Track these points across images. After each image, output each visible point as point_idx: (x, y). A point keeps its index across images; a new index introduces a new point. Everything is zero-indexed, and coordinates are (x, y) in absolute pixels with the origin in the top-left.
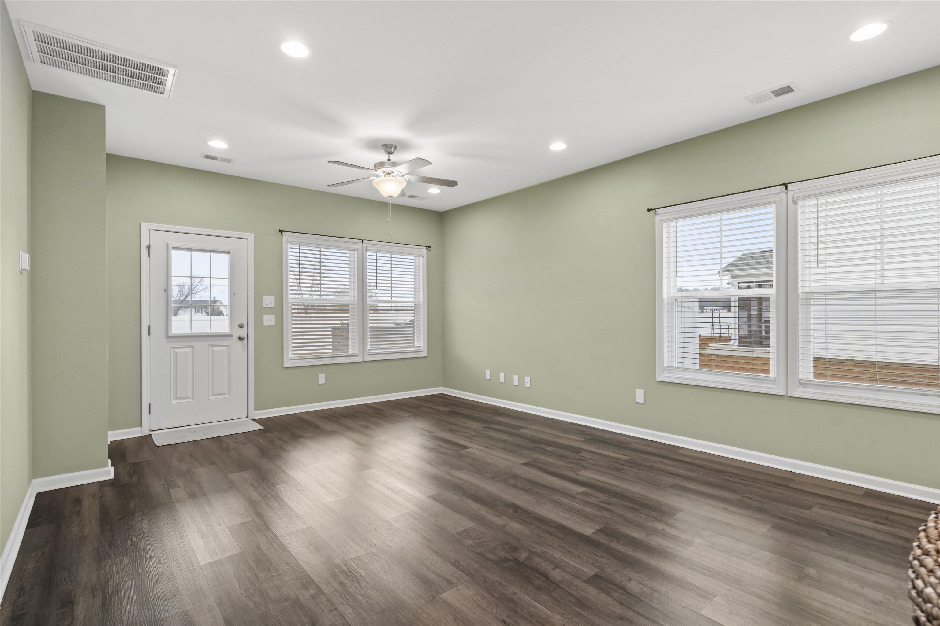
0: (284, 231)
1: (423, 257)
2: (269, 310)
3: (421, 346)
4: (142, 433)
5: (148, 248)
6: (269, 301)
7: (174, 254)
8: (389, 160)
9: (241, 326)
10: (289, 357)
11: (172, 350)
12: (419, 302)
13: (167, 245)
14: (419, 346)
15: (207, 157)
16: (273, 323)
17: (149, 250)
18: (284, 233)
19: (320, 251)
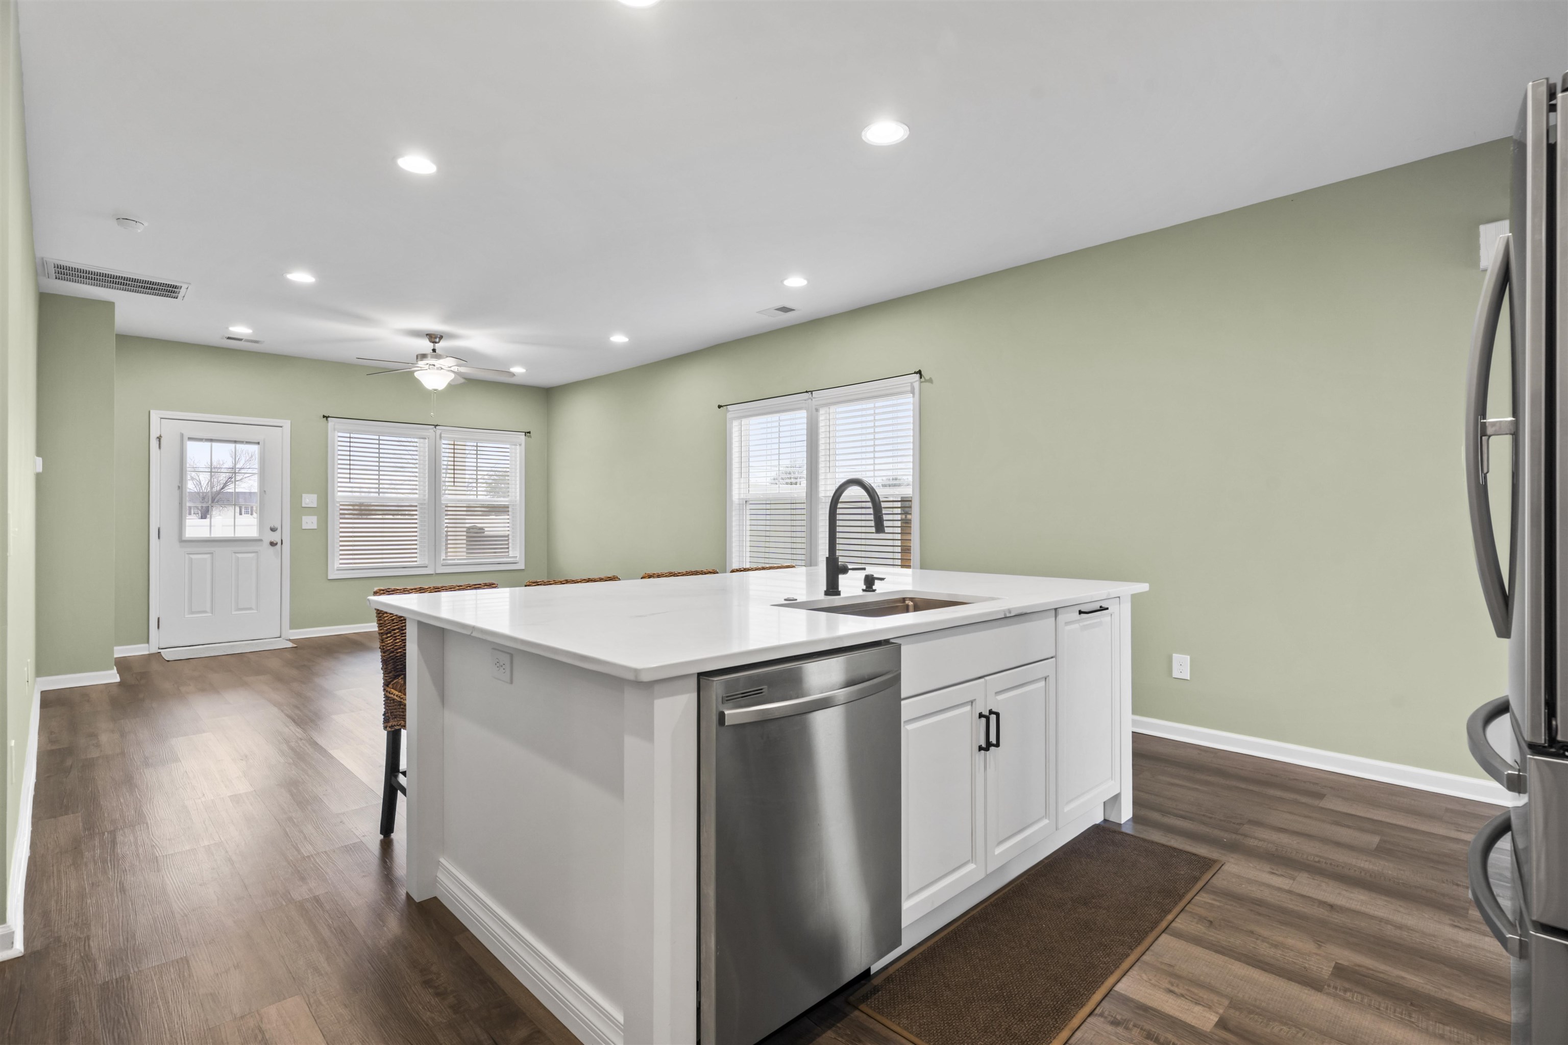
0: (329, 417)
1: (520, 445)
2: (310, 511)
3: (517, 557)
4: (149, 651)
5: (158, 439)
6: (309, 500)
7: (191, 446)
8: (434, 350)
9: (273, 530)
10: (336, 567)
11: (187, 556)
12: (516, 501)
13: (182, 435)
14: (515, 555)
15: (229, 338)
16: (315, 527)
17: (160, 441)
18: (329, 419)
19: (379, 440)
